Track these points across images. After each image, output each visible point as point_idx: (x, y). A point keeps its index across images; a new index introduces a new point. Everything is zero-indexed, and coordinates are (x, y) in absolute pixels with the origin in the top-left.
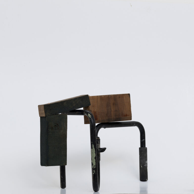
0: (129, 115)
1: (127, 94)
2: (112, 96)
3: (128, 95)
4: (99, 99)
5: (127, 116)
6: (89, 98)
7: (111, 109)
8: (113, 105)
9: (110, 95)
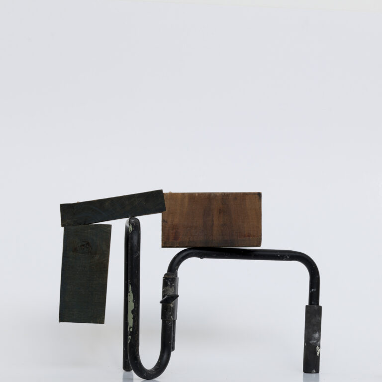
0: (254, 236)
1: (254, 194)
2: (218, 195)
3: (257, 196)
4: (186, 200)
5: (251, 238)
6: (163, 197)
7: (213, 221)
8: (220, 213)
9: (213, 193)
